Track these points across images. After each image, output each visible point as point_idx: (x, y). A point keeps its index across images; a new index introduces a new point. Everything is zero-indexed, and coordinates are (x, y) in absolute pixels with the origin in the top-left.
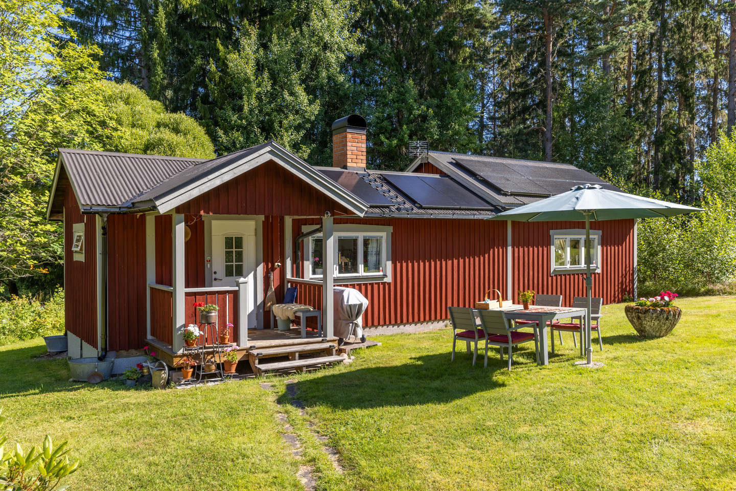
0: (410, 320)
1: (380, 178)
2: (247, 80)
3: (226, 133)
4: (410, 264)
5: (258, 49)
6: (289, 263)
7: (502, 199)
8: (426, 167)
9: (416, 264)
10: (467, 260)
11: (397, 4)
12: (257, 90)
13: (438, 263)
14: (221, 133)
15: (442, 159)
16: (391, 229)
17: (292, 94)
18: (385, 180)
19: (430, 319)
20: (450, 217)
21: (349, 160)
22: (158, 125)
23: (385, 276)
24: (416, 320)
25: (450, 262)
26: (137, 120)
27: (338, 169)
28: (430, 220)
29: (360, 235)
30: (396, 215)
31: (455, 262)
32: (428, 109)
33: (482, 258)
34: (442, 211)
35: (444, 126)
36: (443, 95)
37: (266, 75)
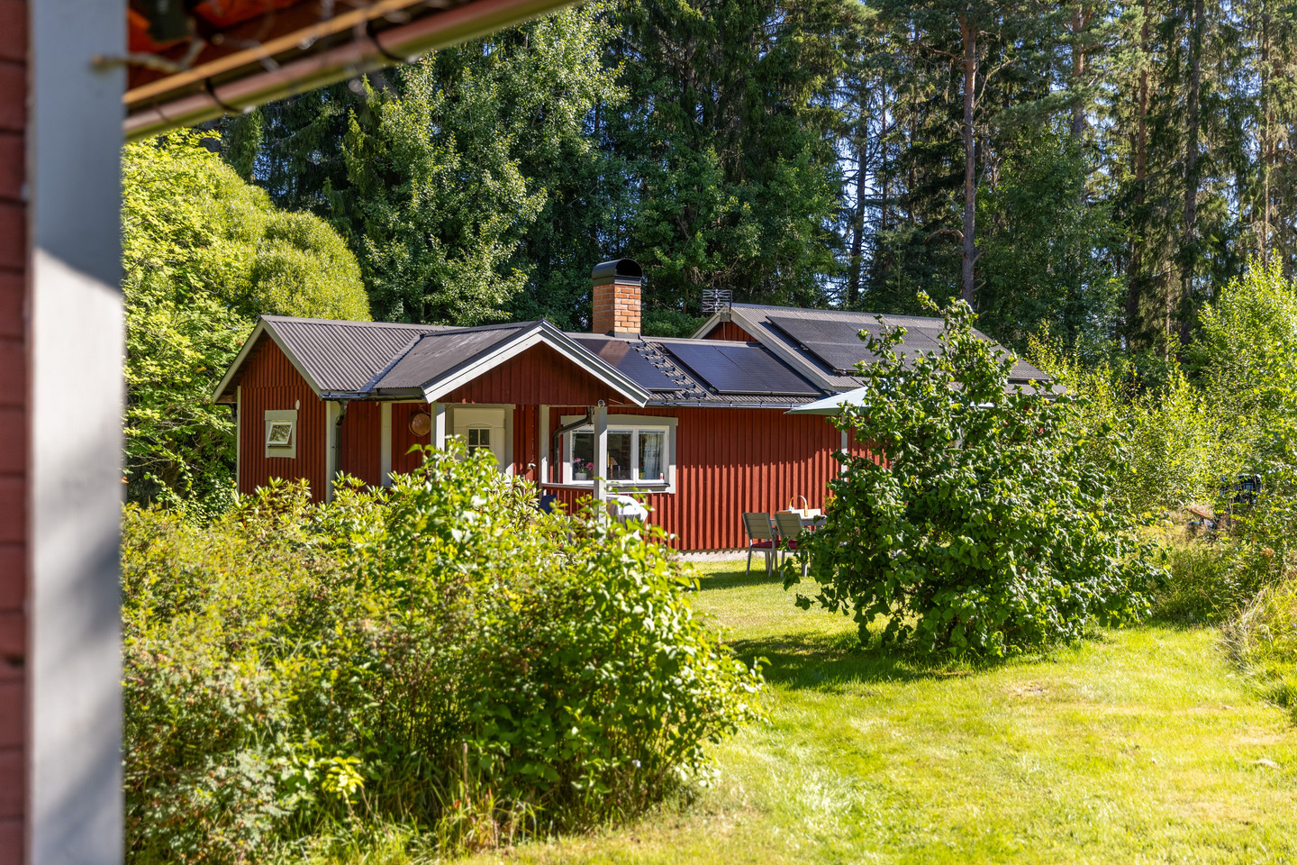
0: (701, 546)
1: (660, 349)
2: (417, 152)
3: (379, 246)
4: (701, 471)
5: (434, 92)
6: (544, 464)
7: (833, 381)
8: (728, 329)
9: (709, 471)
10: (781, 466)
11: (687, 8)
12: (436, 169)
13: (740, 469)
14: (370, 244)
15: (751, 316)
16: (676, 421)
17: (497, 175)
18: (667, 351)
19: (728, 546)
20: (757, 406)
21: (617, 324)
22: (270, 234)
23: (667, 484)
24: (709, 546)
25: (756, 469)
26: (236, 226)
27: (602, 337)
28: (729, 409)
29: (634, 429)
30: (683, 403)
31: (765, 468)
32: (741, 202)
33: (803, 465)
34: (745, 398)
35: (771, 233)
36: (770, 177)
37: (452, 142)
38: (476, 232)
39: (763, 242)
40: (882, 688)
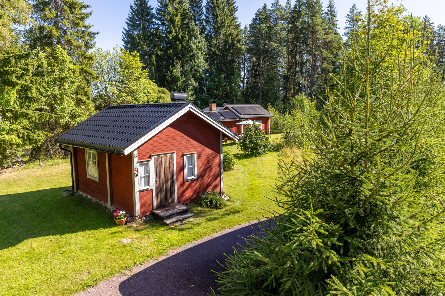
1: (218, 112)
2: (179, 78)
5: (181, 68)
7: (241, 116)
8: (227, 108)
12: (181, 80)
15: (230, 106)
17: (190, 81)
21: (213, 109)
22: (159, 92)
27: (211, 111)
28: (228, 121)
30: (222, 121)
32: (226, 83)
34: (230, 119)
35: (231, 88)
36: (231, 79)
37: (184, 76)
38: (188, 89)
39: (230, 89)
40: (247, 159)
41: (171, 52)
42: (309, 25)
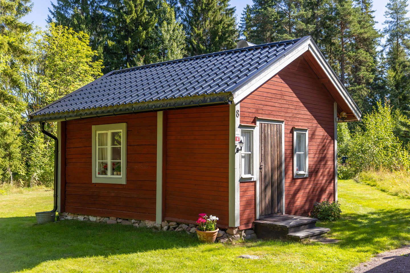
41: (130, 42)
42: (338, 14)
